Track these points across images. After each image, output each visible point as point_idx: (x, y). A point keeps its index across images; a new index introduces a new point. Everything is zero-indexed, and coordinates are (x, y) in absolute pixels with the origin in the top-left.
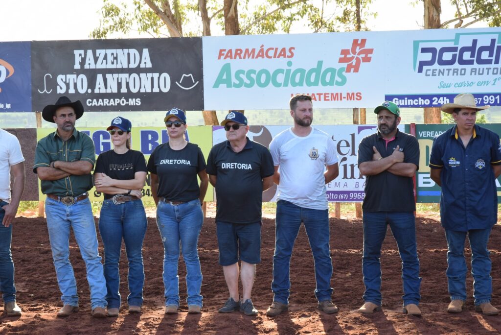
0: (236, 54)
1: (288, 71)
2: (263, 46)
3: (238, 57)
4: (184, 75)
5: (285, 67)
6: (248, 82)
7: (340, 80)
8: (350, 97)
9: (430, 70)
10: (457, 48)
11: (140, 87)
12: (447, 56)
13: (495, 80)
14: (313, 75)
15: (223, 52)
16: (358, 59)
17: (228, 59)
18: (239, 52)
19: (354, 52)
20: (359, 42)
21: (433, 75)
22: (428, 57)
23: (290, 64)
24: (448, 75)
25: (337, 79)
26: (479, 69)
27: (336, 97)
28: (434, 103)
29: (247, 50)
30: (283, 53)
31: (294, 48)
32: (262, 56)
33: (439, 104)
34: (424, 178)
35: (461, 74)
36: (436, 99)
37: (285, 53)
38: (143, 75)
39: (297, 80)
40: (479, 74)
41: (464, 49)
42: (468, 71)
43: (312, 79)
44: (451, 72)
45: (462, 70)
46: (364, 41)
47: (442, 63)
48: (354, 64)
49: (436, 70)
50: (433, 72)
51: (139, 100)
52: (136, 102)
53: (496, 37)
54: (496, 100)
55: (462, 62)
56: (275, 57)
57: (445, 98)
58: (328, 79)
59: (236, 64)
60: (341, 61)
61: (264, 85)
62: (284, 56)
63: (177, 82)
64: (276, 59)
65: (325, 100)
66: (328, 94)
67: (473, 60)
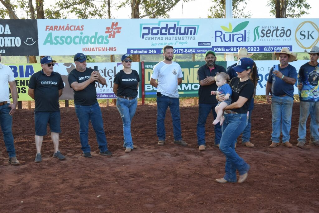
0: (55, 28)
1: (81, 37)
2: (68, 24)
3: (56, 29)
4: (28, 38)
5: (80, 35)
6: (61, 42)
7: (106, 41)
8: (111, 49)
9: (147, 37)
10: (159, 27)
11: (5, 44)
12: (155, 31)
13: (176, 42)
14: (93, 39)
15: (48, 27)
16: (114, 32)
17: (51, 30)
18: (56, 27)
19: (112, 28)
20: (115, 24)
21: (149, 40)
22: (146, 31)
23: (82, 33)
24: (156, 39)
25: (105, 41)
26: (169, 37)
27: (104, 49)
28: (149, 52)
29: (60, 26)
30: (78, 28)
31: (83, 26)
32: (68, 29)
33: (152, 53)
34: (148, 86)
35: (161, 39)
36: (150, 50)
37: (79, 28)
38: (6, 38)
39: (85, 41)
40: (169, 39)
41: (163, 28)
42: (164, 38)
43: (93, 41)
44: (157, 38)
45: (161, 37)
46: (117, 23)
47: (153, 34)
48: (112, 34)
49: (150, 37)
50: (149, 38)
51: (5, 50)
52: (3, 51)
53: (176, 23)
54: (176, 51)
55: (162, 34)
56: (74, 30)
57: (154, 50)
58: (100, 41)
59: (55, 33)
60: (106, 32)
61: (70, 43)
62: (79, 29)
63: (24, 42)
64: (75, 31)
65: (99, 51)
66: (100, 48)
67: (166, 33)
